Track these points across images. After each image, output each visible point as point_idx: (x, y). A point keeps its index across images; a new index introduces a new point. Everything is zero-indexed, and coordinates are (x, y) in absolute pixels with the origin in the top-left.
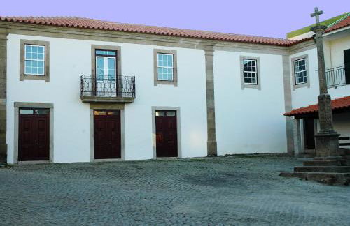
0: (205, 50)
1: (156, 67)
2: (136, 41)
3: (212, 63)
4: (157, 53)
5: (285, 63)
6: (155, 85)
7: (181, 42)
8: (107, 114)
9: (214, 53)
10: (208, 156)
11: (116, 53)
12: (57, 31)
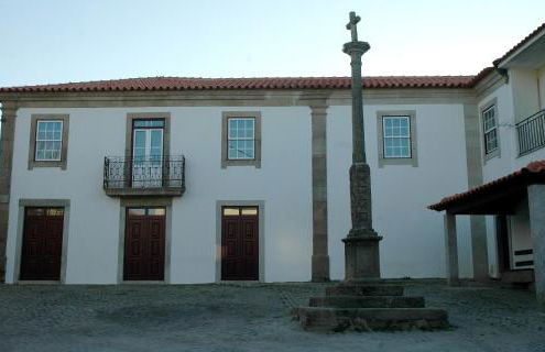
0: (311, 107)
1: (226, 140)
2: (193, 102)
3: (325, 126)
4: (226, 118)
5: (469, 117)
6: (223, 167)
7: (268, 97)
8: (147, 213)
9: (328, 111)
10: (313, 281)
11: (162, 122)
12: (78, 98)
